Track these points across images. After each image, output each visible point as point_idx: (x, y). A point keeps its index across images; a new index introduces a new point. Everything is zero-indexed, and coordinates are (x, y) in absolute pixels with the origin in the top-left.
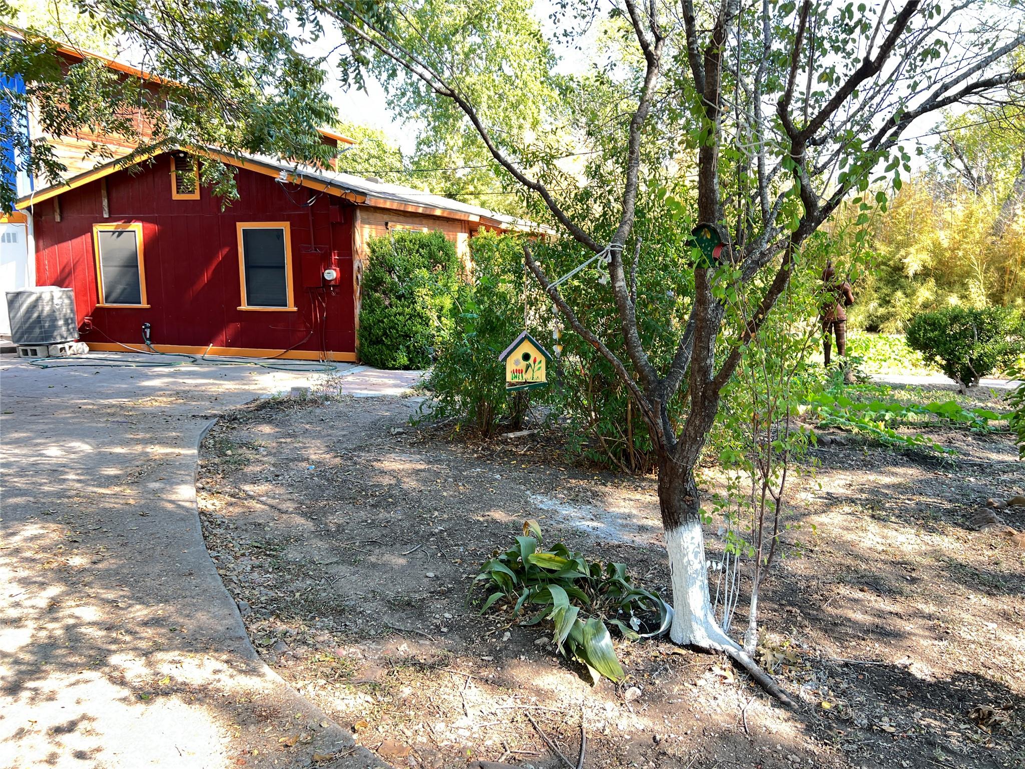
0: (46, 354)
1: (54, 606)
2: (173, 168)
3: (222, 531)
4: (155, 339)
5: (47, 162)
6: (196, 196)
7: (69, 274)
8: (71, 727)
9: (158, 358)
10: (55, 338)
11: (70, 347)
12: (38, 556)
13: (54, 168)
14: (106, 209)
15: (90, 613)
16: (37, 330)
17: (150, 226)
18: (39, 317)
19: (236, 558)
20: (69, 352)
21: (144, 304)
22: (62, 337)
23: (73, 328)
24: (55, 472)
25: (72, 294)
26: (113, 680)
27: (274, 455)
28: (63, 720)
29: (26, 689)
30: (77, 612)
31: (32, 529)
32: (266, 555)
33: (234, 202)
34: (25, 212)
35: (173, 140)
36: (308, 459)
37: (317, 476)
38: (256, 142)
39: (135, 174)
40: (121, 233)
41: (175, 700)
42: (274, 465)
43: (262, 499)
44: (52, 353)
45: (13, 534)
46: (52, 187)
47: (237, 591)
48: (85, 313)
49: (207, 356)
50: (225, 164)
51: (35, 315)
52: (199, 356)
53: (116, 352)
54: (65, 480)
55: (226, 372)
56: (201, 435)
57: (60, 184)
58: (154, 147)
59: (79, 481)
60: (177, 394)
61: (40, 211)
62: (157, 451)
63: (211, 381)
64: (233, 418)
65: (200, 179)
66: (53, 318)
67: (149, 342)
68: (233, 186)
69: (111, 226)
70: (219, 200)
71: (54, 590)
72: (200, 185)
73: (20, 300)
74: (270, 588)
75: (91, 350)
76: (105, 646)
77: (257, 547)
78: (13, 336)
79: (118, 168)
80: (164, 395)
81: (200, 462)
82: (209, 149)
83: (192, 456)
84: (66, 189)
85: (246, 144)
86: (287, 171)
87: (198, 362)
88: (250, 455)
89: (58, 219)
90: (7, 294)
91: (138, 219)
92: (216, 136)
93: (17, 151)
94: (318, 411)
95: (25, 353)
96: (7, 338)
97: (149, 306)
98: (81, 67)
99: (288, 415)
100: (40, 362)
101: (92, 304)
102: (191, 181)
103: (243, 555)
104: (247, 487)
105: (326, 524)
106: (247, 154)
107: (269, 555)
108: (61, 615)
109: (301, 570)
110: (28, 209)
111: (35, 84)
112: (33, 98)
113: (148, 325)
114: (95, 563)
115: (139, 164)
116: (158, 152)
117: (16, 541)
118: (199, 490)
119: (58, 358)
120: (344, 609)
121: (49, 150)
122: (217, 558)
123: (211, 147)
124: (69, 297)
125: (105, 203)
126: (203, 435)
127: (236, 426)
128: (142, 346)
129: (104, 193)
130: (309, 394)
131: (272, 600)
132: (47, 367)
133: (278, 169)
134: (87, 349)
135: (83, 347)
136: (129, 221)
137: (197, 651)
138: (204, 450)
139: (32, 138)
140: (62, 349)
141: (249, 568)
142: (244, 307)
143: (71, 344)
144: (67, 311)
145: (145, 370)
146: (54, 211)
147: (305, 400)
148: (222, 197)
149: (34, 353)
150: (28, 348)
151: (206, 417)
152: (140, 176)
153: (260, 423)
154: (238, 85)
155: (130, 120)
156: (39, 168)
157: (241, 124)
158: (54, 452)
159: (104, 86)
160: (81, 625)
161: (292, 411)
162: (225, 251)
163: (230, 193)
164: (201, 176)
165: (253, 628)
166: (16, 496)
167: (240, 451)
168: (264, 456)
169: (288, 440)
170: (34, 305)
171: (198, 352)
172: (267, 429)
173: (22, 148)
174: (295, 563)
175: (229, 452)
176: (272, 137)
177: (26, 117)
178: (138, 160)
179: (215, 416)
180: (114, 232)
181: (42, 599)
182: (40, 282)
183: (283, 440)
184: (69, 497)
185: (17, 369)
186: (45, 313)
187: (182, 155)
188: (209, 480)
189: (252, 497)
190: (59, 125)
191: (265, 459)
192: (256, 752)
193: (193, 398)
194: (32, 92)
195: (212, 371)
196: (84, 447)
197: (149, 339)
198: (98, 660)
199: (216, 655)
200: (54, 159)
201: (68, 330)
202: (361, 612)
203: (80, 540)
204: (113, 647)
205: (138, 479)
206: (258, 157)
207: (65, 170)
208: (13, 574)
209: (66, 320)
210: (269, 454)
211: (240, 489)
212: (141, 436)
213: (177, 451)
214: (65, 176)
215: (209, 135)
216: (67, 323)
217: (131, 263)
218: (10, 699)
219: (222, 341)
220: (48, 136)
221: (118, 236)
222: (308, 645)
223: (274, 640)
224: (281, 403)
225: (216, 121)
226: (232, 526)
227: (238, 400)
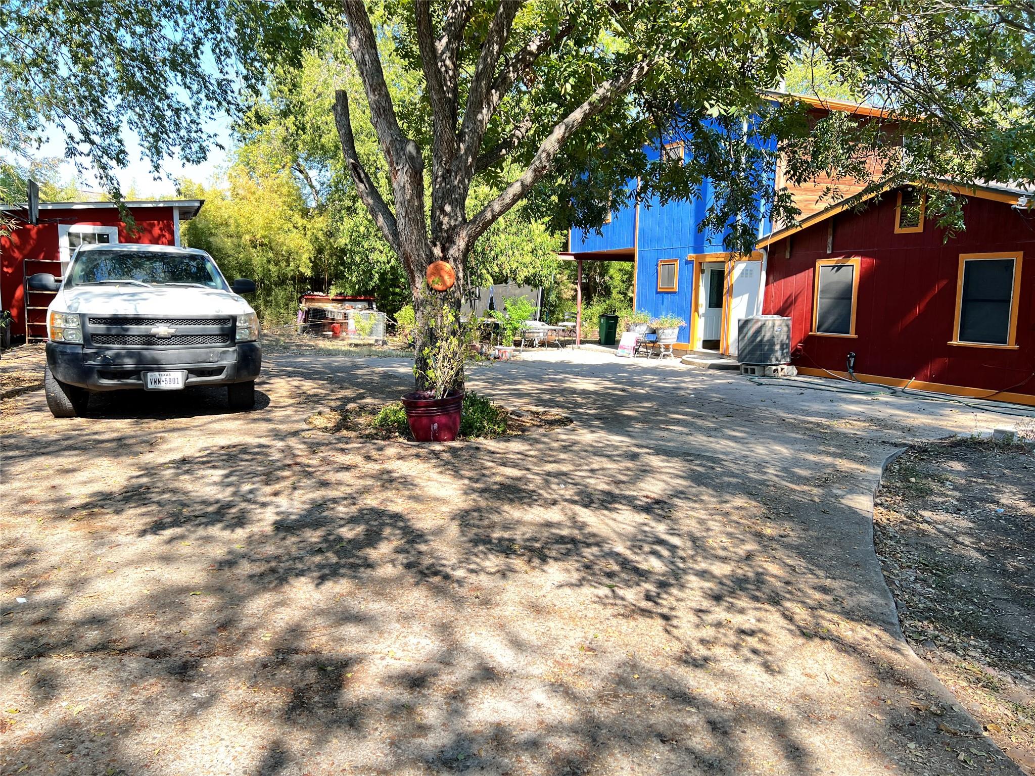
0: (761, 373)
1: (749, 557)
2: (899, 203)
3: (892, 543)
4: (856, 368)
5: (785, 208)
6: (920, 229)
7: (791, 304)
8: (752, 633)
9: (858, 386)
10: (771, 361)
11: (782, 369)
12: (742, 521)
13: (791, 212)
14: (830, 246)
15: (773, 568)
16: (759, 353)
17: (867, 260)
18: (761, 341)
19: (901, 567)
20: (780, 374)
21: (852, 335)
22: (777, 360)
23: (787, 353)
24: (759, 466)
25: (790, 323)
26: (785, 616)
27: (961, 491)
28: (746, 626)
29: (726, 601)
30: (766, 565)
31: (739, 501)
32: (932, 573)
33: (960, 234)
34: (762, 251)
35: (903, 176)
36: (998, 503)
37: (1005, 520)
38: (992, 169)
39: (860, 212)
40: (840, 267)
41: (828, 644)
42: (958, 500)
43: (938, 526)
44: (767, 373)
45: (726, 502)
46: (787, 228)
47: (897, 592)
48: (798, 340)
49: (908, 389)
50: (953, 194)
51: (759, 339)
52: (900, 388)
53: (821, 377)
54: (766, 473)
55: (924, 407)
56: (887, 459)
57: (793, 226)
58: (882, 185)
59: (776, 476)
60: (871, 420)
61: (774, 250)
62: (845, 465)
63: (907, 414)
64: (923, 450)
65: (926, 212)
66: (771, 343)
67: (851, 370)
68: (959, 217)
69: (833, 261)
70: (943, 232)
71: (750, 546)
72: (925, 218)
73: (749, 325)
74: (931, 600)
75: (799, 374)
76: (782, 593)
77: (924, 564)
78: (739, 355)
79: (846, 207)
80: (859, 420)
81: (882, 483)
82: (939, 180)
83: (876, 475)
84: (799, 229)
85: (979, 173)
86: (1027, 196)
87: (898, 394)
88: (935, 486)
89: (788, 256)
90: (739, 320)
91: (857, 254)
92: (949, 167)
93: (763, 201)
94: (1023, 458)
95: (746, 371)
96: (733, 357)
97: (856, 336)
98: (826, 121)
99: (985, 457)
100: (756, 379)
101: (806, 333)
102: (915, 215)
103: (909, 567)
104: (927, 514)
105: (1003, 564)
106: (980, 182)
107: (935, 574)
108: (754, 564)
109: (965, 595)
110: (765, 248)
111: (786, 142)
112: (783, 154)
113: (853, 354)
114: (781, 536)
115: (865, 202)
116: (886, 189)
117: (727, 507)
118: (876, 505)
119: (771, 377)
120: (1003, 639)
121: (789, 197)
122: (883, 562)
123: (942, 178)
124: (787, 326)
125: (830, 240)
126: (890, 460)
127: (925, 457)
128: (845, 373)
129: (830, 231)
130: (1015, 439)
131: (929, 609)
132: (761, 384)
133: (1017, 196)
134: (795, 372)
135: (793, 370)
136: (848, 256)
137: (853, 620)
138: (888, 473)
139: (776, 189)
140: (776, 370)
141: (912, 578)
142: (956, 342)
143: (784, 366)
144: (784, 337)
145: (844, 396)
146: (786, 249)
147: (1009, 444)
148: (945, 228)
149: (753, 371)
150: (749, 367)
151: (896, 445)
152: (865, 214)
153: (952, 459)
154: (979, 113)
155: (863, 163)
156: (779, 214)
157: (979, 153)
158: (760, 450)
159: (844, 134)
160: (767, 575)
161: (990, 454)
162: (943, 283)
163: (956, 224)
164: (927, 208)
165: (907, 623)
166: (730, 476)
167: (924, 482)
168: (949, 490)
169: (980, 481)
170: (758, 331)
171: (898, 384)
172: (957, 466)
173: (768, 198)
174: (959, 587)
175: (913, 480)
176: (1011, 163)
177: (774, 171)
178: (865, 198)
179: (905, 445)
180: (834, 267)
181: (742, 551)
182: (765, 312)
183: (974, 480)
184: (768, 486)
185: (738, 384)
186: (766, 339)
187: (910, 189)
188: (889, 499)
189: (927, 522)
190: (801, 174)
191: (949, 493)
192: (889, 702)
193: (886, 426)
194: (782, 149)
195: (909, 404)
196: (784, 451)
197: (853, 368)
198: (775, 600)
199: (868, 628)
200: (793, 205)
201: (783, 354)
202: (1021, 647)
203: (773, 517)
204: (788, 596)
205: (824, 483)
206: (993, 184)
207: (800, 214)
208: (722, 529)
209: (782, 345)
210: (956, 488)
211: (917, 514)
212: (832, 449)
213: (862, 467)
214: (798, 218)
215: (941, 167)
216: (782, 349)
217: (845, 295)
218: (714, 603)
219: (926, 376)
220: (790, 184)
221: (837, 270)
222: (957, 654)
223: (923, 638)
224: (981, 443)
225: (950, 153)
226: (902, 542)
227: (933, 434)
